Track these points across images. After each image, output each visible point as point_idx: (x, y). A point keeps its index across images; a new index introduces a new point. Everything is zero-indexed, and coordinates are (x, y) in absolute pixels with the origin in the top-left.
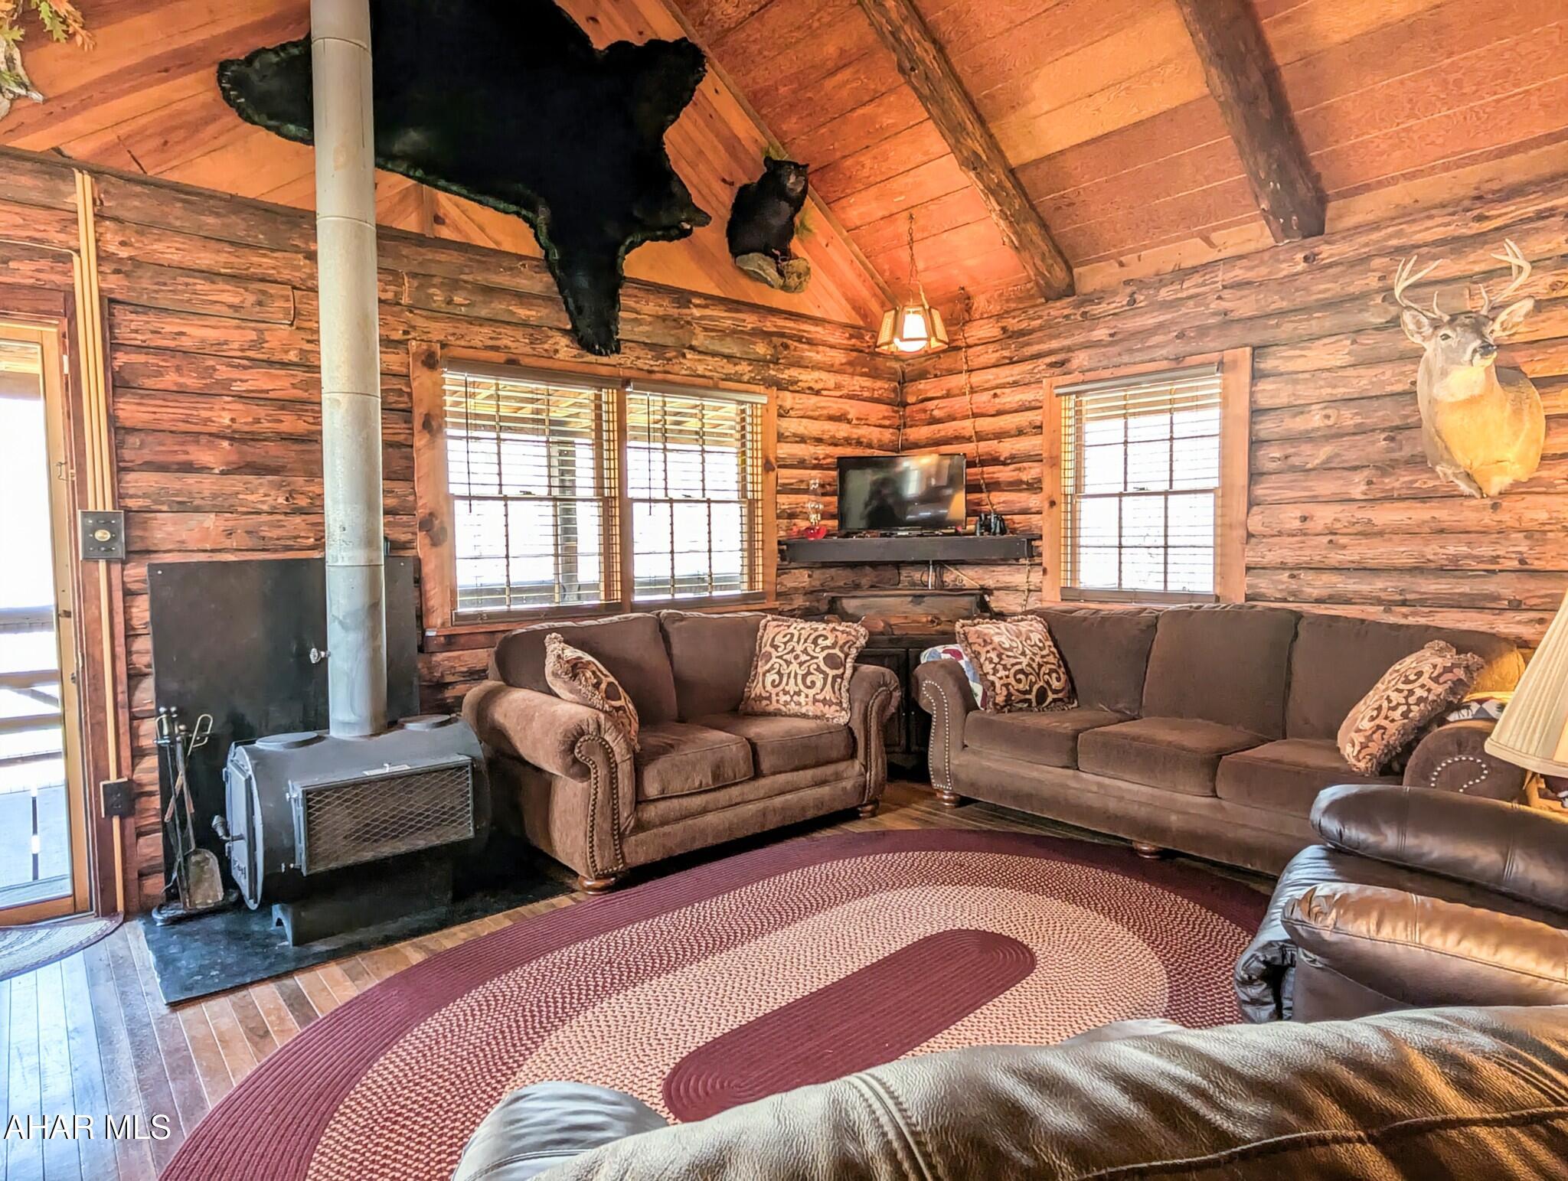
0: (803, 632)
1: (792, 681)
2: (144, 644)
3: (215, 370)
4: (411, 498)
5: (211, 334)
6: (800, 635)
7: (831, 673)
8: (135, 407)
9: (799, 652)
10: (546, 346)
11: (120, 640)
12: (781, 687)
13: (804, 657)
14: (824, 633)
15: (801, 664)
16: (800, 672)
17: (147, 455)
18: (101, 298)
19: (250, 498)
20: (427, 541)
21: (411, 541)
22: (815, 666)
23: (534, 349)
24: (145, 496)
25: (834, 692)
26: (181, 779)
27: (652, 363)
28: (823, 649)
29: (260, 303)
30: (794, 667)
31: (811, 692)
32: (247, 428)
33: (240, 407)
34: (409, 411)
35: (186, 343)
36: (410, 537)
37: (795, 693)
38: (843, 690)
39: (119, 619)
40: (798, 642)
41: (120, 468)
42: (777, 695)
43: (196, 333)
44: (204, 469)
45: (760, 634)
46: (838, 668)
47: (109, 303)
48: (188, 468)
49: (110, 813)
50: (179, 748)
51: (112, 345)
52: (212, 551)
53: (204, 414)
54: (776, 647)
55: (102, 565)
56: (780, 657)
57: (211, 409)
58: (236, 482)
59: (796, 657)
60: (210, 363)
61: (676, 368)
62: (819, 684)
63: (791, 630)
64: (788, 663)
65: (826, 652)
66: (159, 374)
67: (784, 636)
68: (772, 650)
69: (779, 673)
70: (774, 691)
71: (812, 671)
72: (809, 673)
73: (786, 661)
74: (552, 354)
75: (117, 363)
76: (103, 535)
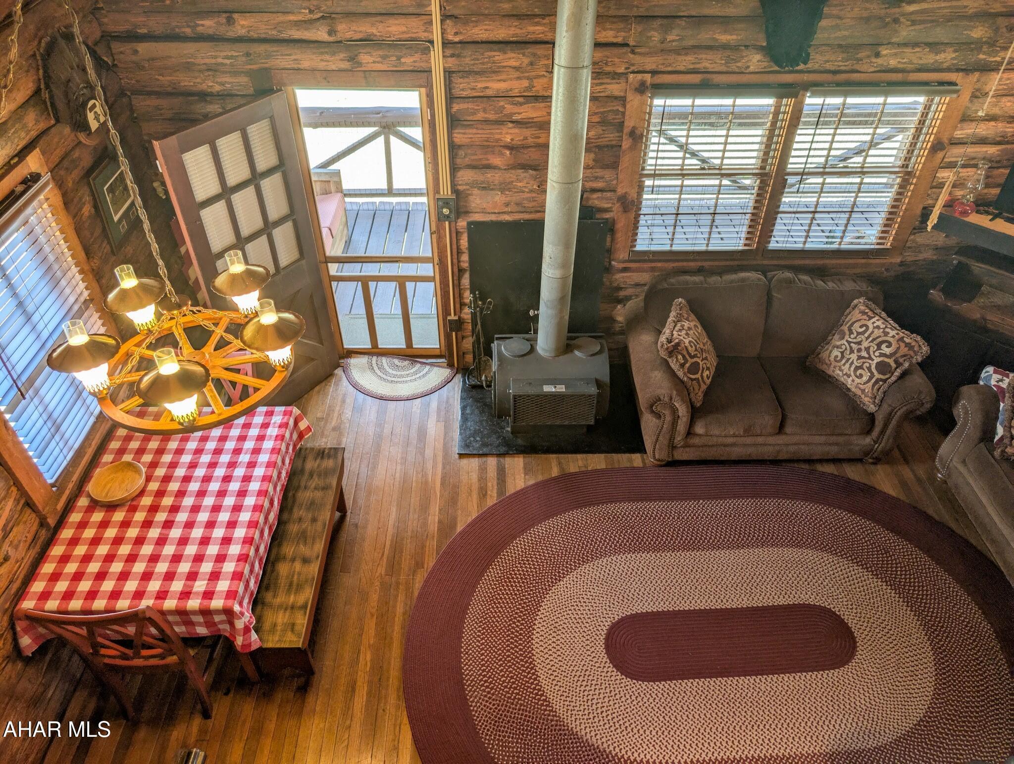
0: (876, 331)
1: (847, 365)
2: (465, 258)
3: (504, 108)
4: (615, 182)
5: (502, 86)
6: (873, 332)
7: (877, 375)
8: (461, 136)
9: (863, 347)
10: (739, 64)
11: (455, 256)
12: (839, 364)
13: (864, 354)
14: (891, 340)
15: (860, 357)
16: (856, 364)
17: (467, 161)
18: (445, 71)
19: (519, 184)
20: (621, 209)
21: (611, 208)
22: (868, 365)
23: (728, 67)
24: (467, 184)
25: (873, 389)
26: (479, 326)
27: (841, 64)
28: (881, 355)
29: (531, 64)
30: (854, 357)
31: (857, 381)
32: (520, 143)
33: (516, 131)
34: (622, 124)
35: (489, 93)
36: (610, 205)
37: (846, 374)
38: (881, 390)
39: (455, 247)
40: (867, 338)
41: (454, 169)
42: (835, 367)
43: (496, 86)
44: (495, 168)
45: (848, 311)
46: (884, 374)
47: (449, 74)
48: (488, 167)
49: (451, 330)
50: (478, 314)
51: (451, 98)
52: (499, 213)
53: (497, 137)
54: (851, 332)
55: (447, 223)
56: (849, 343)
57: (501, 133)
58: (511, 175)
59: (859, 350)
60: (502, 103)
61: (864, 68)
62: (865, 379)
63: (870, 323)
64: (852, 351)
65: (881, 359)
66: (474, 114)
67: (861, 327)
68: (847, 333)
69: (842, 353)
70: (834, 363)
71: (864, 367)
72: (861, 367)
73: (851, 348)
74: (743, 70)
75: (454, 110)
76: (446, 211)
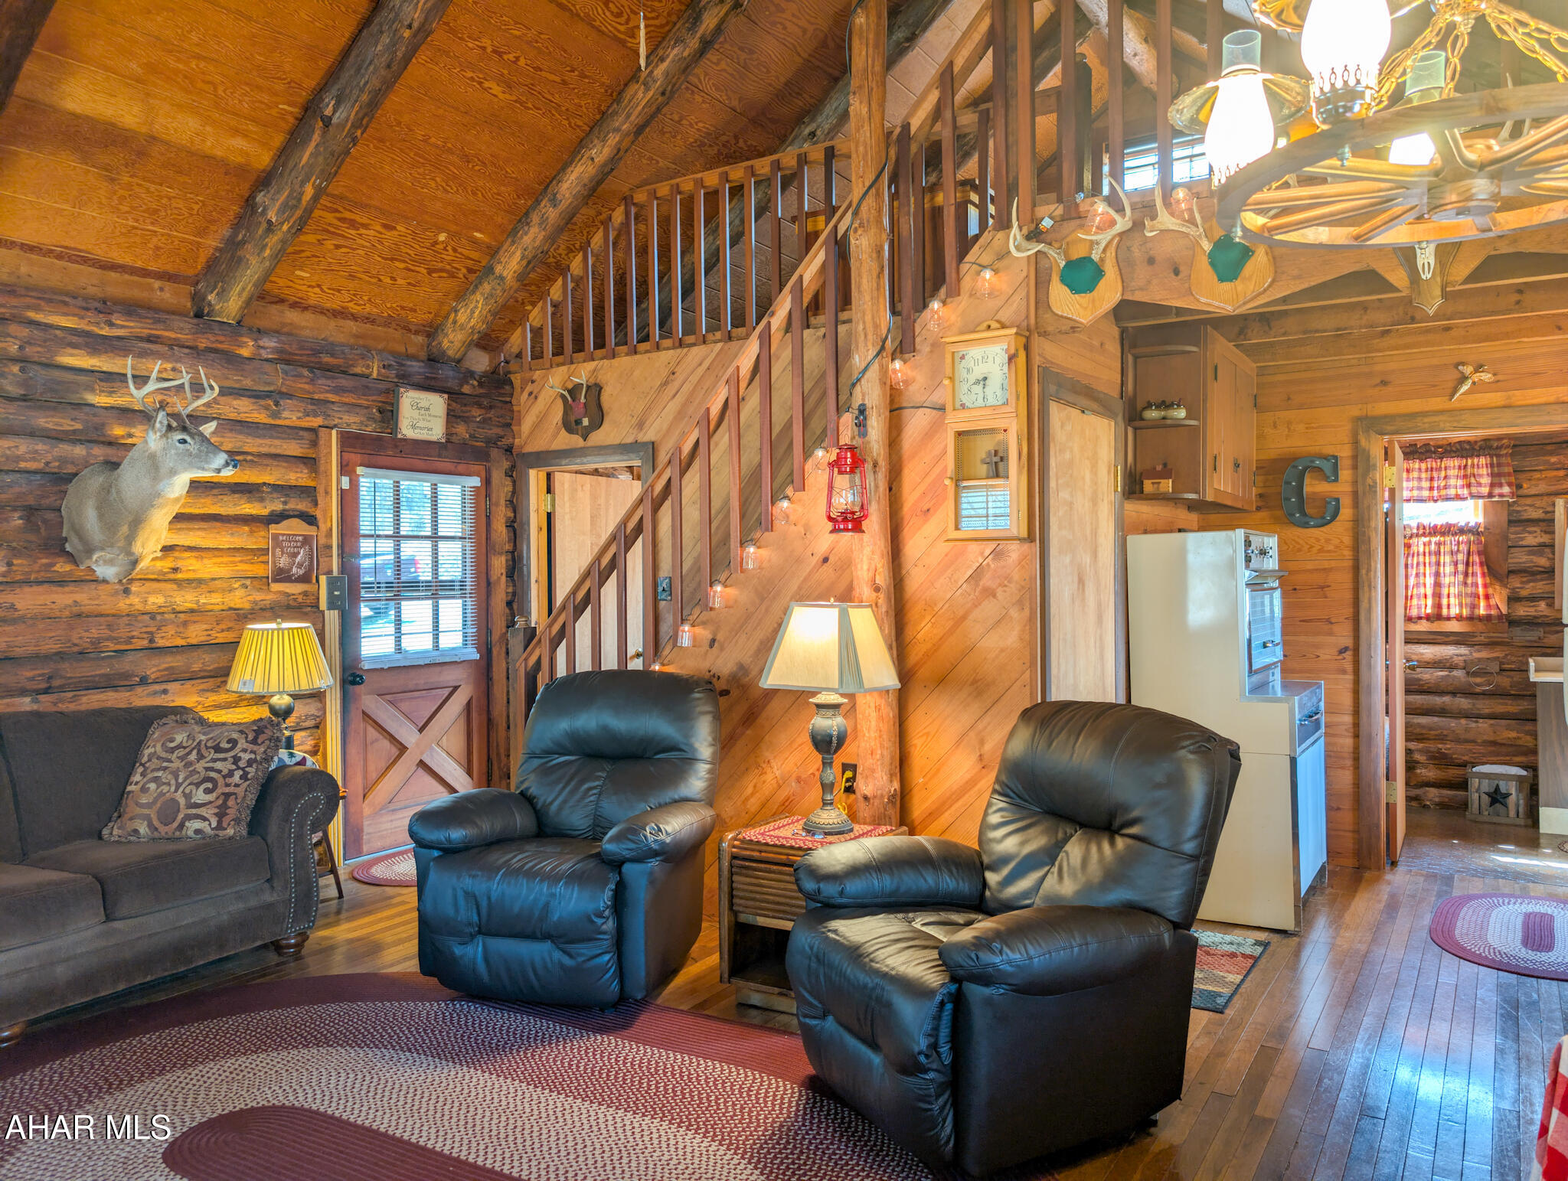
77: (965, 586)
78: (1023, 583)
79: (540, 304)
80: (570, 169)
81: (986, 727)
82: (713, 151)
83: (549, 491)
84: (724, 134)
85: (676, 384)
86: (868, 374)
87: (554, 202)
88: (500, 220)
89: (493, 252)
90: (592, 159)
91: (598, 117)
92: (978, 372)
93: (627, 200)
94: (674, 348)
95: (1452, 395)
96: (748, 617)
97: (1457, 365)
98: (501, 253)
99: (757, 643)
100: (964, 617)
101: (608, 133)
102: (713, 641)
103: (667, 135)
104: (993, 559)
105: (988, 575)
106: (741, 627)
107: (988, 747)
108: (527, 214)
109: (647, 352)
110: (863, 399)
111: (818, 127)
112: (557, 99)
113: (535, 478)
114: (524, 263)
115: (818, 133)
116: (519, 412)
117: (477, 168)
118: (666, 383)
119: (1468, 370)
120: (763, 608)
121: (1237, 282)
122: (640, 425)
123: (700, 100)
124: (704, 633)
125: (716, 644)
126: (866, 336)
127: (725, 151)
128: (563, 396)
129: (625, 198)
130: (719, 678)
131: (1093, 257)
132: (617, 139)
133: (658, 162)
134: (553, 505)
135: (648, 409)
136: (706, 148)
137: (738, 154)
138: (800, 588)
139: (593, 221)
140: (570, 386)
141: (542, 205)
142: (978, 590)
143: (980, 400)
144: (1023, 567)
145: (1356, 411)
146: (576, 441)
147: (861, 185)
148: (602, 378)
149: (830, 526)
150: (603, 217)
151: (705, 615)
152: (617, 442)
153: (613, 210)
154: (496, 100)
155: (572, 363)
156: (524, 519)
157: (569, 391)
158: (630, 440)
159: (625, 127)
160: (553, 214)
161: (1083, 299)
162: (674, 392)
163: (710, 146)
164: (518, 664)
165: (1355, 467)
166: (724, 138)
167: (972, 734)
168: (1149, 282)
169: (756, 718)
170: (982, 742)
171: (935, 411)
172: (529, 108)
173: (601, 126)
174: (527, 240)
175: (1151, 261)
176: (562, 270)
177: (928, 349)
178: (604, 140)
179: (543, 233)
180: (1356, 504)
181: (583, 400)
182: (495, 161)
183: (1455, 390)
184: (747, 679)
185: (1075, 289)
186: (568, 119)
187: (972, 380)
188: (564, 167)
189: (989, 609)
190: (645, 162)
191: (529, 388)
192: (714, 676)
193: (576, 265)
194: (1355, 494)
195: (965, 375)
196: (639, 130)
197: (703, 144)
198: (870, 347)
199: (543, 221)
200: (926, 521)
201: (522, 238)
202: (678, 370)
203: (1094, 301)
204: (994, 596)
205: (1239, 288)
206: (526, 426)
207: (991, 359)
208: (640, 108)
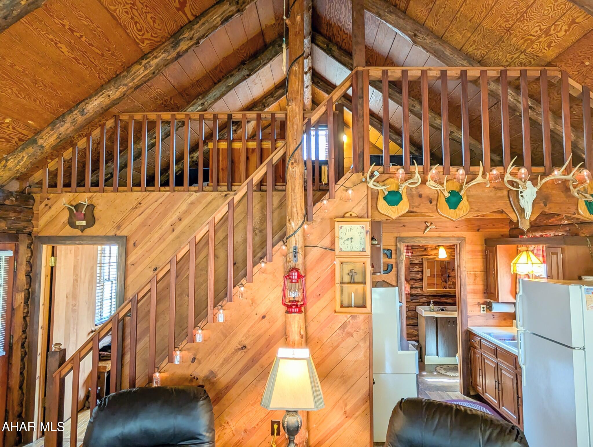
77: (338, 331)
78: (366, 330)
79: (57, 159)
80: (94, 99)
81: (348, 398)
82: (159, 102)
83: (53, 255)
84: (167, 96)
85: (142, 209)
86: (298, 233)
87: (82, 113)
88: (46, 117)
89: (38, 132)
90: (109, 96)
91: (114, 76)
92: (348, 235)
93: (116, 117)
94: (141, 191)
95: (424, 232)
96: (217, 346)
97: (425, 222)
98: (44, 133)
99: (222, 360)
100: (337, 346)
101: (121, 85)
102: (194, 360)
103: (143, 92)
104: (351, 319)
105: (349, 326)
106: (212, 352)
107: (348, 407)
108: (63, 115)
109: (124, 191)
110: (296, 244)
111: (206, 101)
112: (96, 62)
113: (46, 249)
114: (59, 140)
115: (206, 104)
116: (38, 214)
117: (40, 88)
118: (136, 208)
119: (429, 224)
120: (226, 341)
121: (457, 210)
122: (119, 227)
123: (162, 79)
124: (189, 355)
125: (196, 361)
126: (297, 214)
127: (165, 103)
128: (69, 209)
129: (115, 116)
130: (197, 379)
131: (400, 191)
132: (125, 89)
133: (135, 102)
134: (55, 263)
135: (124, 220)
136: (157, 100)
137: (169, 106)
138: (248, 331)
139: (96, 124)
140: (74, 204)
141: (75, 113)
142: (345, 333)
143: (349, 247)
144: (366, 323)
145: (396, 235)
146: (77, 232)
147: (295, 143)
148: (94, 202)
149: (284, 308)
150: (102, 123)
151: (189, 345)
152: (104, 234)
153: (107, 120)
154: (62, 54)
155: (76, 192)
156: (38, 271)
157: (75, 207)
158: (112, 234)
159: (130, 84)
160: (80, 119)
161: (394, 208)
162: (140, 213)
163: (160, 100)
164: (54, 375)
165: (396, 254)
166: (166, 98)
167: (341, 401)
168: (420, 205)
169: (221, 400)
170: (346, 405)
171: (323, 249)
172: (80, 63)
173: (116, 81)
174: (62, 129)
175: (420, 196)
176: (73, 144)
177: (319, 220)
178: (118, 88)
179: (73, 127)
180: (397, 267)
181: (83, 212)
182: (53, 86)
183: (425, 230)
184: (215, 379)
185: (390, 203)
186: (98, 74)
187: (345, 238)
188: (90, 96)
189: (350, 342)
190: (129, 101)
191: (46, 202)
192: (194, 378)
193: (82, 143)
194: (397, 263)
195: (342, 236)
196: (137, 87)
197: (157, 98)
198: (300, 219)
199: (74, 122)
200: (319, 300)
201: (59, 128)
202: (143, 202)
203: (398, 209)
204: (352, 336)
205: (457, 212)
206: (42, 222)
207: (354, 230)
208: (140, 77)
